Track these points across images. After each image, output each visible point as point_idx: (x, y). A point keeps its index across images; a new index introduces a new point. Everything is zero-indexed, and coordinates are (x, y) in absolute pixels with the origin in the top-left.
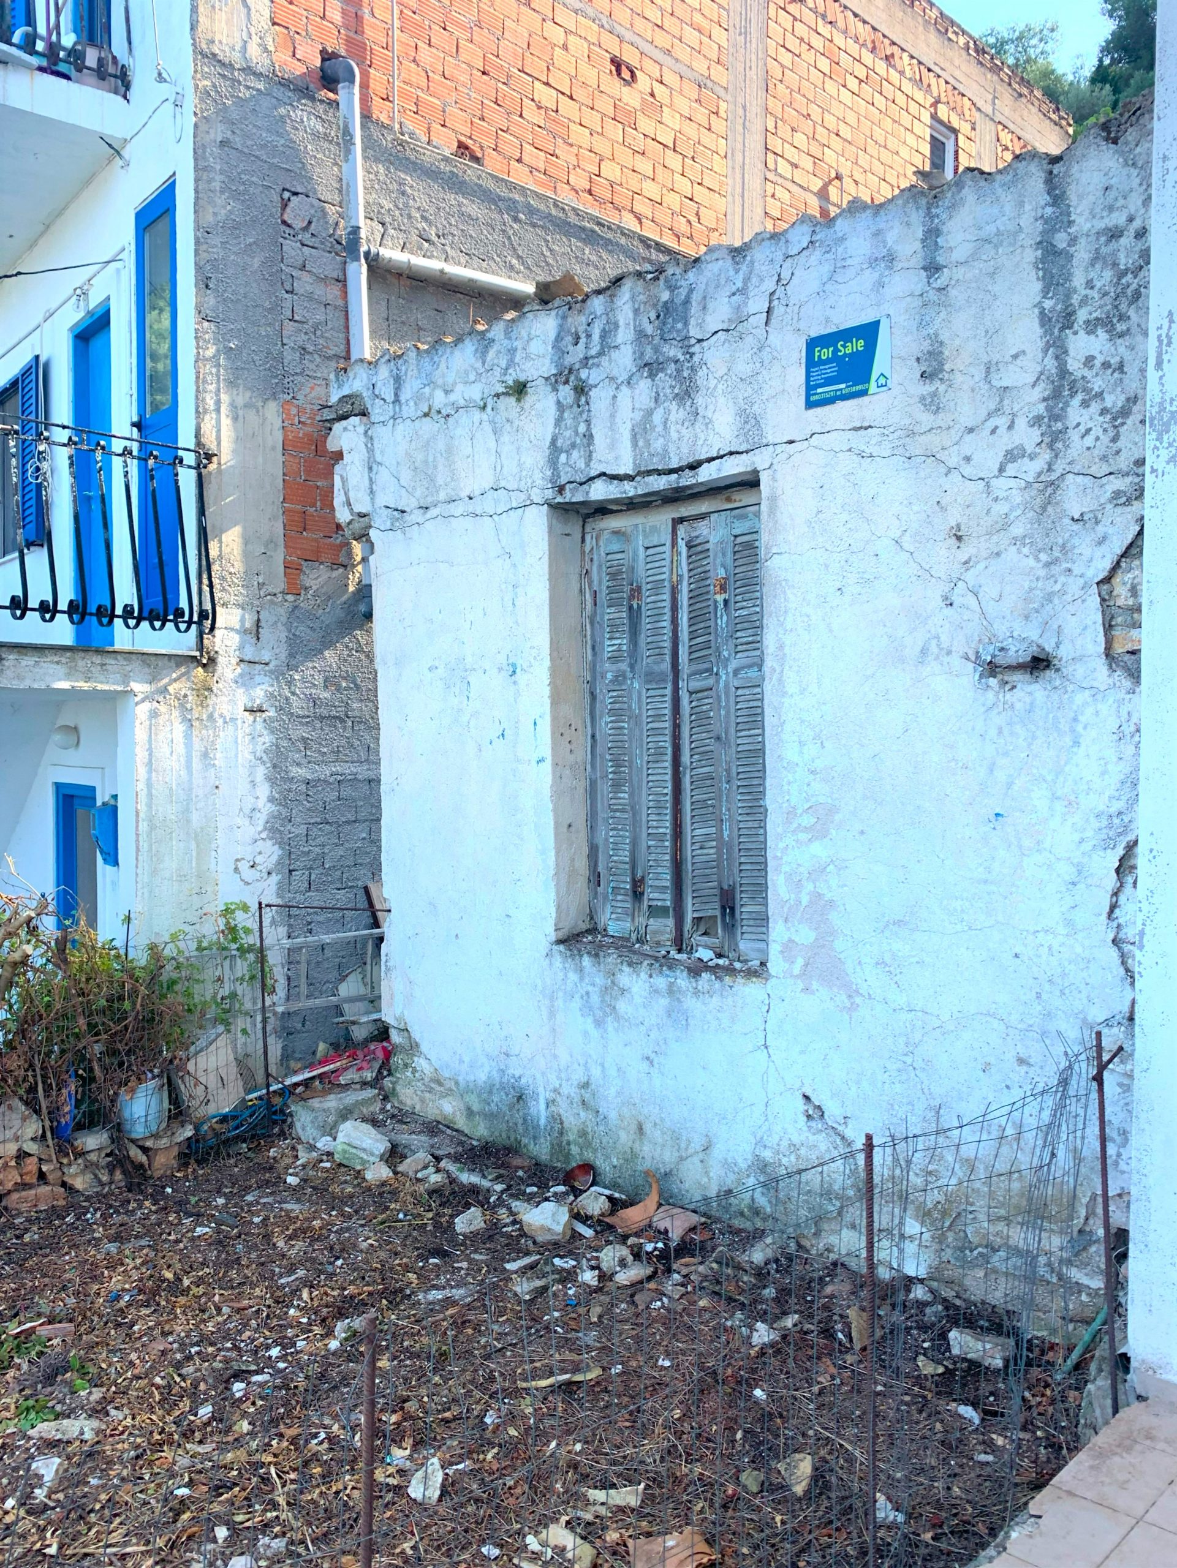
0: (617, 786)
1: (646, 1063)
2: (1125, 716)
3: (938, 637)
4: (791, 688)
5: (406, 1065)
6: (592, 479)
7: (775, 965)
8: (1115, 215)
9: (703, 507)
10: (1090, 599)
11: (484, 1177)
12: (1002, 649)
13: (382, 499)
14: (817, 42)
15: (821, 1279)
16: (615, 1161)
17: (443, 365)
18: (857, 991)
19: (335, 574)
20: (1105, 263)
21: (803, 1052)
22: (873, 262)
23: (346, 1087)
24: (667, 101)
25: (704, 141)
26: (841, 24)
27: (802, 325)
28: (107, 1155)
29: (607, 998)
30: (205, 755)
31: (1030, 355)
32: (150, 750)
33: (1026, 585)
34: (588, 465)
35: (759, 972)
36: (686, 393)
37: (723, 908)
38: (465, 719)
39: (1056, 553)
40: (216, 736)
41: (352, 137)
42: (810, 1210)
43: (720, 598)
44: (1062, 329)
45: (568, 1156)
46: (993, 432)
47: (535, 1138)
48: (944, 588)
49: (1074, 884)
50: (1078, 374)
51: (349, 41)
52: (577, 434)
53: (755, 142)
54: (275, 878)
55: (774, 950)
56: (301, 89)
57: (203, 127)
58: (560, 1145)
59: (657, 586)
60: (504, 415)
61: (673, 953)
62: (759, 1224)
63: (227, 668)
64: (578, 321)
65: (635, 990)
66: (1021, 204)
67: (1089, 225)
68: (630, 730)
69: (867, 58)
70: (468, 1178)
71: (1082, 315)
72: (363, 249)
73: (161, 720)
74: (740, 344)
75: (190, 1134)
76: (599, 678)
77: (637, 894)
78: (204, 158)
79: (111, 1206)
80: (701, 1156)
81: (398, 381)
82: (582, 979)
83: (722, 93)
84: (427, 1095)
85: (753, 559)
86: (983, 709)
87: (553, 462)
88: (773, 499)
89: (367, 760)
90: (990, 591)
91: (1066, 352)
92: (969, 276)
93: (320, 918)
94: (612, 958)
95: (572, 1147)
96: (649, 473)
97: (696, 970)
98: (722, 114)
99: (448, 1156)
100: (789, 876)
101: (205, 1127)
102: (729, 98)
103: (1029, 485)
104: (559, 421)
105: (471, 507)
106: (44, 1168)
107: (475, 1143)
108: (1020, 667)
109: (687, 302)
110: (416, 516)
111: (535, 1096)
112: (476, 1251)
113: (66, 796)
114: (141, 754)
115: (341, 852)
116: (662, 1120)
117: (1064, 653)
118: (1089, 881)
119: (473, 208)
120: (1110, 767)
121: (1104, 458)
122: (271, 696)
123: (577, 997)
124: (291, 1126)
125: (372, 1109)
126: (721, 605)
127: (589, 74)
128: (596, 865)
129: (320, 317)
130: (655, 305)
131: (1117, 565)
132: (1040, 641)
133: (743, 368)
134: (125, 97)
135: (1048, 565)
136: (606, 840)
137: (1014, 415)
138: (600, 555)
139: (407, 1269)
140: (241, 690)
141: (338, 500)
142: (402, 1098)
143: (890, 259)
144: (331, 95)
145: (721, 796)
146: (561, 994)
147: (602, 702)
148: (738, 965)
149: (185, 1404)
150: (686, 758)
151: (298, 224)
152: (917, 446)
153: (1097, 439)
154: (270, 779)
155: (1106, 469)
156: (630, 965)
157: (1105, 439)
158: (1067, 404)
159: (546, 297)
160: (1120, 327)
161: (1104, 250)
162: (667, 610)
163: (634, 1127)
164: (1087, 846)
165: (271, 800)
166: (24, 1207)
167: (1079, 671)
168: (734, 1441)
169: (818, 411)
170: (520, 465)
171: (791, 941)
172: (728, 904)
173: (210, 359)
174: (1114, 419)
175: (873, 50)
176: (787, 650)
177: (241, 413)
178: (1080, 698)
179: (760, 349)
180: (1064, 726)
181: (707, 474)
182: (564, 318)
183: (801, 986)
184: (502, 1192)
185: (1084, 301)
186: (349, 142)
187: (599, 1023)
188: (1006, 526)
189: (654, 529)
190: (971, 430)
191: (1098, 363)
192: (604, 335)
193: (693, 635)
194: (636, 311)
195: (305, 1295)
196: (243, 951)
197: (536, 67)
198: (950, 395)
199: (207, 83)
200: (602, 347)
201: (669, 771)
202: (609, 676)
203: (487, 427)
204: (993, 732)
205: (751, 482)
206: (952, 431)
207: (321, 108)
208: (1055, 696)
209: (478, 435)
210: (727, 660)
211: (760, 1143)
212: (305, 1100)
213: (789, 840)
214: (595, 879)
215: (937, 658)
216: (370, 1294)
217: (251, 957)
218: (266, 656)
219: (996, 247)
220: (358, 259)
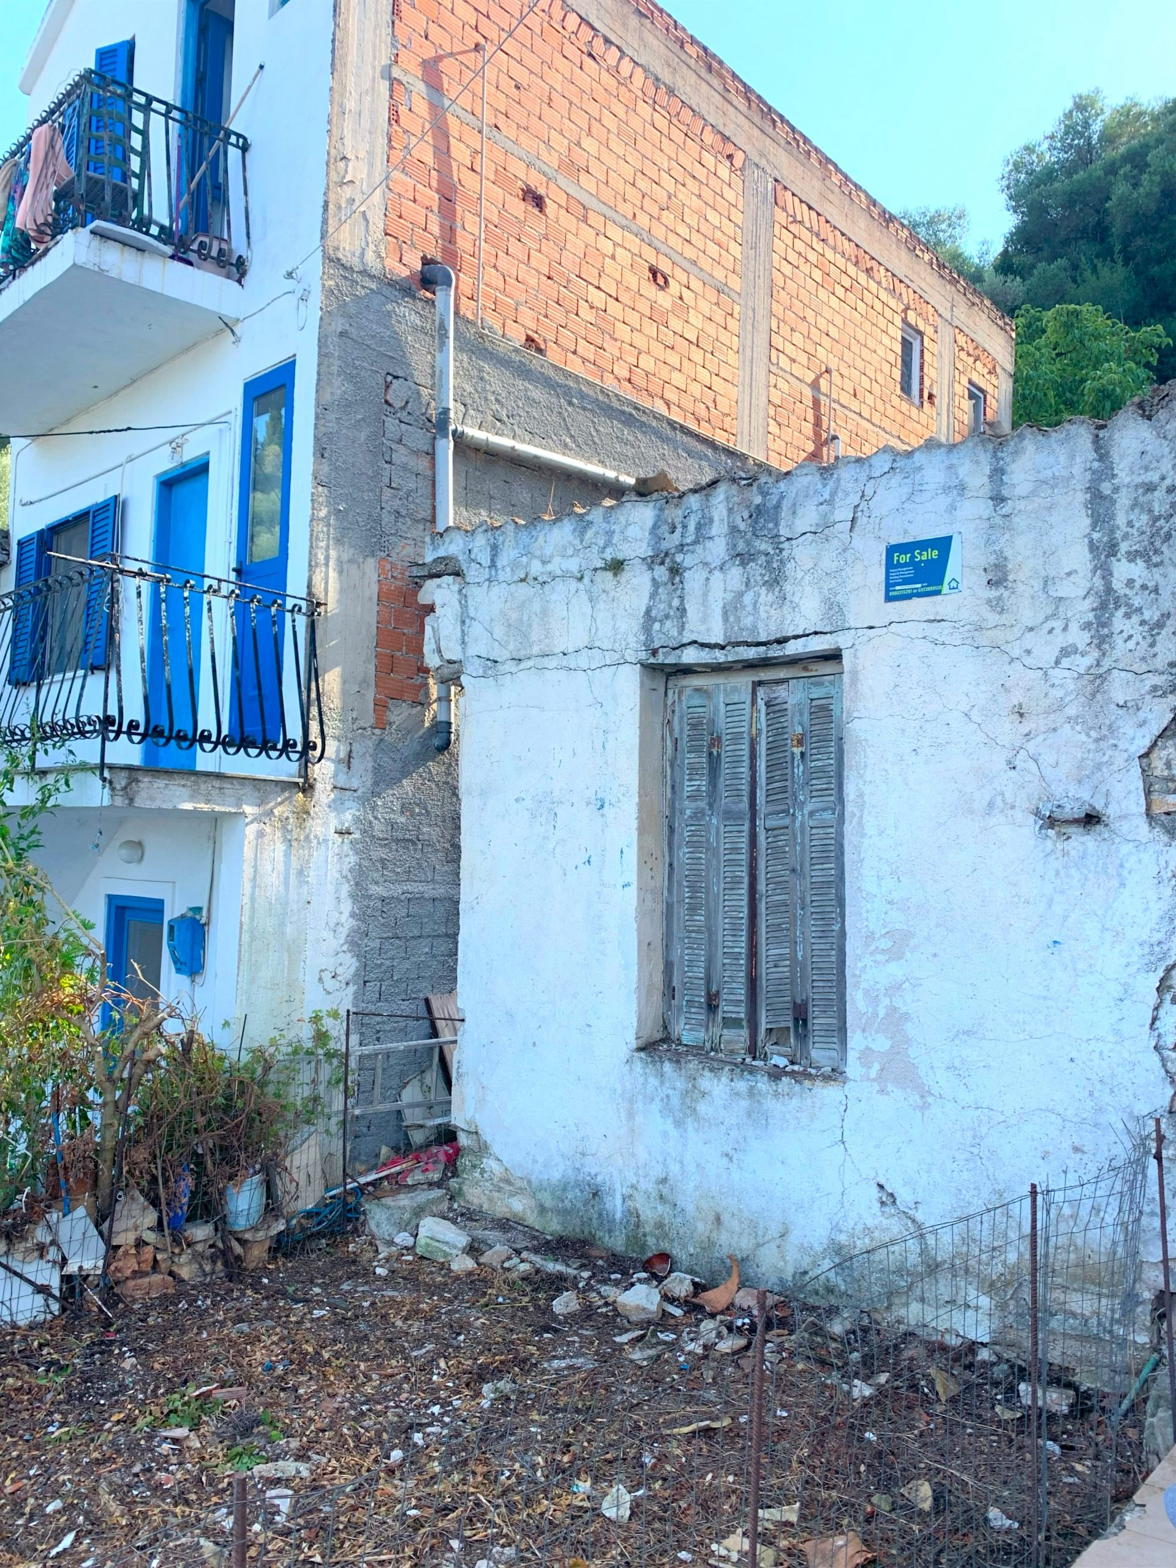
0: (693, 909)
1: (725, 1161)
2: (1163, 864)
3: (1003, 794)
4: (870, 830)
5: (474, 1166)
6: (684, 645)
7: (853, 1068)
8: (1150, 473)
9: (782, 674)
10: (1133, 770)
11: (568, 1265)
12: (1059, 806)
13: (472, 650)
14: (812, 257)
15: (896, 1346)
16: (692, 1250)
17: (541, 540)
18: (929, 1092)
19: (415, 711)
20: (1142, 509)
21: (877, 1147)
22: (947, 489)
23: (412, 1188)
24: (692, 304)
25: (722, 338)
26: (831, 241)
27: (882, 534)
28: (211, 1246)
29: (688, 1101)
30: (300, 873)
31: (1081, 575)
32: (255, 867)
33: (1079, 755)
34: (680, 633)
35: (836, 1075)
36: (775, 580)
37: (796, 1020)
38: (551, 846)
39: (1104, 731)
40: (310, 855)
41: (447, 331)
42: (883, 1286)
43: (797, 751)
44: (1107, 556)
45: (643, 1247)
46: (1050, 632)
47: (610, 1231)
48: (1007, 754)
49: (1121, 1000)
50: (1121, 592)
51: (444, 250)
52: (670, 607)
53: (761, 340)
54: (352, 988)
55: (852, 1056)
56: (404, 289)
57: (327, 320)
58: (635, 1237)
59: (736, 738)
60: (601, 586)
61: (748, 1060)
62: (833, 1301)
63: (323, 793)
64: (675, 514)
65: (715, 1093)
66: (1073, 457)
67: (1128, 479)
68: (708, 861)
69: (852, 270)
70: (553, 1267)
71: (1124, 547)
72: (452, 427)
73: (266, 840)
74: (826, 545)
75: (282, 1228)
76: (678, 813)
77: (712, 1007)
78: (327, 347)
79: (218, 1295)
80: (778, 1242)
81: (495, 549)
82: (662, 1083)
83: (736, 297)
84: (496, 1194)
85: (828, 720)
86: (1042, 855)
87: (647, 629)
88: (855, 674)
89: (433, 880)
90: (1048, 758)
91: (1111, 574)
92: (1029, 508)
93: (387, 1027)
94: (693, 1064)
95: (648, 1238)
96: (738, 644)
97: (776, 1074)
98: (736, 315)
99: (526, 1248)
100: (866, 992)
101: (294, 1222)
102: (741, 302)
103: (1081, 676)
104: (653, 596)
105: (565, 661)
106: (159, 1257)
107: (549, 1238)
108: (1076, 821)
109: (778, 506)
110: (511, 666)
111: (611, 1191)
112: (582, 1327)
113: (118, 907)
114: (248, 871)
115: (407, 965)
116: (740, 1210)
117: (1112, 811)
118: (1134, 998)
119: (537, 393)
120: (1151, 905)
121: (1143, 659)
122: (357, 820)
123: (657, 1100)
124: (363, 1224)
125: (440, 1207)
126: (798, 757)
127: (632, 280)
128: (670, 981)
129: (412, 486)
130: (748, 507)
131: (1154, 745)
132: (1091, 801)
133: (828, 563)
134: (239, 282)
135: (1097, 740)
136: (682, 957)
137: (1068, 620)
138: (681, 708)
139: (527, 1343)
140: (333, 815)
141: (428, 647)
142: (469, 1197)
143: (962, 488)
144: (428, 295)
145: (795, 921)
146: (640, 1097)
147: (682, 834)
148: (813, 1071)
149: (375, 1451)
150: (762, 887)
151: (398, 404)
152: (983, 639)
153: (1138, 644)
154: (352, 896)
155: (1145, 668)
156: (711, 1070)
157: (1144, 645)
158: (1112, 615)
159: (642, 490)
160: (1156, 559)
161: (1141, 499)
162: (746, 758)
163: (711, 1217)
164: (1132, 969)
165: (353, 915)
166: (138, 1294)
167: (1125, 827)
168: (859, 1473)
169: (897, 604)
170: (614, 628)
171: (868, 1048)
172: (801, 1016)
173: (322, 519)
174: (1152, 629)
175: (856, 264)
176: (866, 799)
177: (345, 567)
178: (1125, 848)
179: (844, 551)
180: (1112, 870)
181: (793, 648)
182: (661, 510)
183: (877, 1088)
184: (590, 1278)
185: (1126, 536)
186: (444, 336)
187: (679, 1124)
188: (1061, 708)
189: (735, 690)
190: (1031, 629)
191: (1137, 585)
192: (699, 527)
193: (770, 780)
194: (730, 510)
195: (442, 1364)
196: (329, 1055)
197: (590, 274)
198: (1013, 599)
199: (332, 283)
200: (697, 537)
201: (746, 898)
202: (688, 812)
203: (584, 597)
204: (1051, 874)
205: (834, 656)
206: (1015, 629)
207: (420, 304)
208: (1104, 846)
209: (574, 601)
210: (803, 803)
211: (836, 1228)
212: (379, 1199)
213: (867, 960)
214: (670, 992)
215: (1002, 811)
216: (502, 1362)
217: (335, 1061)
218: (355, 784)
219: (1052, 487)
220: (447, 437)
